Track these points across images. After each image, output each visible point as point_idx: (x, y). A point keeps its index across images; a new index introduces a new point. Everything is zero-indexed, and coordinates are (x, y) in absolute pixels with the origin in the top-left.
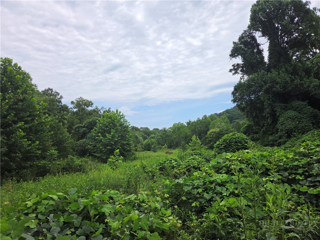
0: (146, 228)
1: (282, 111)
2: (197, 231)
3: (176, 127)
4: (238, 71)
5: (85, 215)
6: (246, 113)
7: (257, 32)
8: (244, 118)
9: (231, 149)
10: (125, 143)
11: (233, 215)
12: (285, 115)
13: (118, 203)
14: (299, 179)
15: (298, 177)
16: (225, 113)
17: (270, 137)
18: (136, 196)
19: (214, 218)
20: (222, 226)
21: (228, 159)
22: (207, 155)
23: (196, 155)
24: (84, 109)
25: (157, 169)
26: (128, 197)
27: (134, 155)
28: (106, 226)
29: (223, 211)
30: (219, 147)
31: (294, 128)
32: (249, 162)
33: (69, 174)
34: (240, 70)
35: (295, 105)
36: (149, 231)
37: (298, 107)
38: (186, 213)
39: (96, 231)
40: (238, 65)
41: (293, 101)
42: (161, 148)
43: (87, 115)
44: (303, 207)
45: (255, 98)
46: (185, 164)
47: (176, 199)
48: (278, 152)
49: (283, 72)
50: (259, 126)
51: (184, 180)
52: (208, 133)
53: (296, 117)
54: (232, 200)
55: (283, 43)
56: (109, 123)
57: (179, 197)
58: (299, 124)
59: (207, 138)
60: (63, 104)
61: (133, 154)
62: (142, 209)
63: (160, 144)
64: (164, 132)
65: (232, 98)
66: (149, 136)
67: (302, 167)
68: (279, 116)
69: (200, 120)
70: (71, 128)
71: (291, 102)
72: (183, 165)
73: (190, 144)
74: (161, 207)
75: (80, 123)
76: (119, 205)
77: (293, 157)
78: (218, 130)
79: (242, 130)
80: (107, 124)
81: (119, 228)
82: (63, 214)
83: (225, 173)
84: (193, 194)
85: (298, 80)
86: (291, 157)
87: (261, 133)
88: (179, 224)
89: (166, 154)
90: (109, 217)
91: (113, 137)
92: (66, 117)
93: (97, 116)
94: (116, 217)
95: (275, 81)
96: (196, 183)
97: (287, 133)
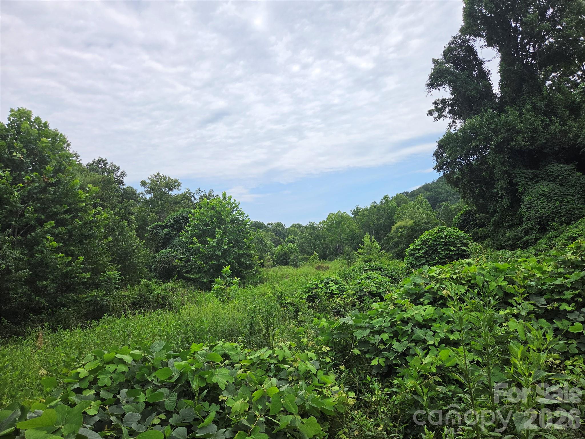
0: (294, 410)
1: (529, 183)
2: (382, 410)
3: (334, 221)
4: (444, 113)
5: (183, 388)
6: (461, 190)
7: (478, 39)
8: (458, 199)
9: (437, 258)
10: (241, 252)
11: (447, 380)
12: (535, 190)
13: (239, 365)
14: (565, 310)
15: (564, 306)
16: (422, 190)
17: (508, 232)
18: (270, 352)
19: (415, 386)
20: (429, 400)
21: (433, 277)
22: (393, 269)
23: (372, 270)
24: (164, 194)
25: (303, 299)
26: (257, 354)
27: (260, 274)
28: (222, 408)
29: (429, 373)
30: (414, 254)
31: (552, 213)
32: (472, 282)
33: (144, 313)
34: (448, 111)
35: (552, 172)
36: (299, 414)
37: (559, 175)
38: (360, 379)
39: (204, 417)
40: (444, 101)
41: (549, 163)
42: (306, 260)
43: (171, 204)
44: (575, 361)
45: (477, 160)
46: (353, 288)
47: (342, 352)
48: (525, 261)
49: (528, 111)
50: (487, 213)
51: (354, 318)
52: (393, 228)
53: (556, 194)
54: (445, 353)
55: (527, 56)
56: (212, 217)
57: (347, 349)
58: (560, 206)
59: (390, 238)
60: (126, 187)
61: (256, 273)
62: (282, 375)
63: (305, 252)
64: (312, 231)
65: (435, 163)
66: (284, 239)
67: (571, 288)
68: (523, 193)
69: (377, 205)
70: (144, 229)
71: (545, 165)
72: (349, 290)
73: (359, 250)
74: (318, 370)
75: (159, 220)
76: (242, 370)
77: (553, 269)
78: (410, 222)
79: (454, 221)
80: (208, 220)
81: (245, 411)
82: (143, 388)
83: (429, 304)
84: (373, 344)
85: (558, 124)
86: (550, 269)
87: (491, 225)
88: (352, 400)
89: (317, 271)
90: (226, 391)
91: (220, 242)
92: (133, 210)
93: (188, 207)
94: (239, 391)
95: (514, 128)
96: (377, 323)
97: (539, 223)
